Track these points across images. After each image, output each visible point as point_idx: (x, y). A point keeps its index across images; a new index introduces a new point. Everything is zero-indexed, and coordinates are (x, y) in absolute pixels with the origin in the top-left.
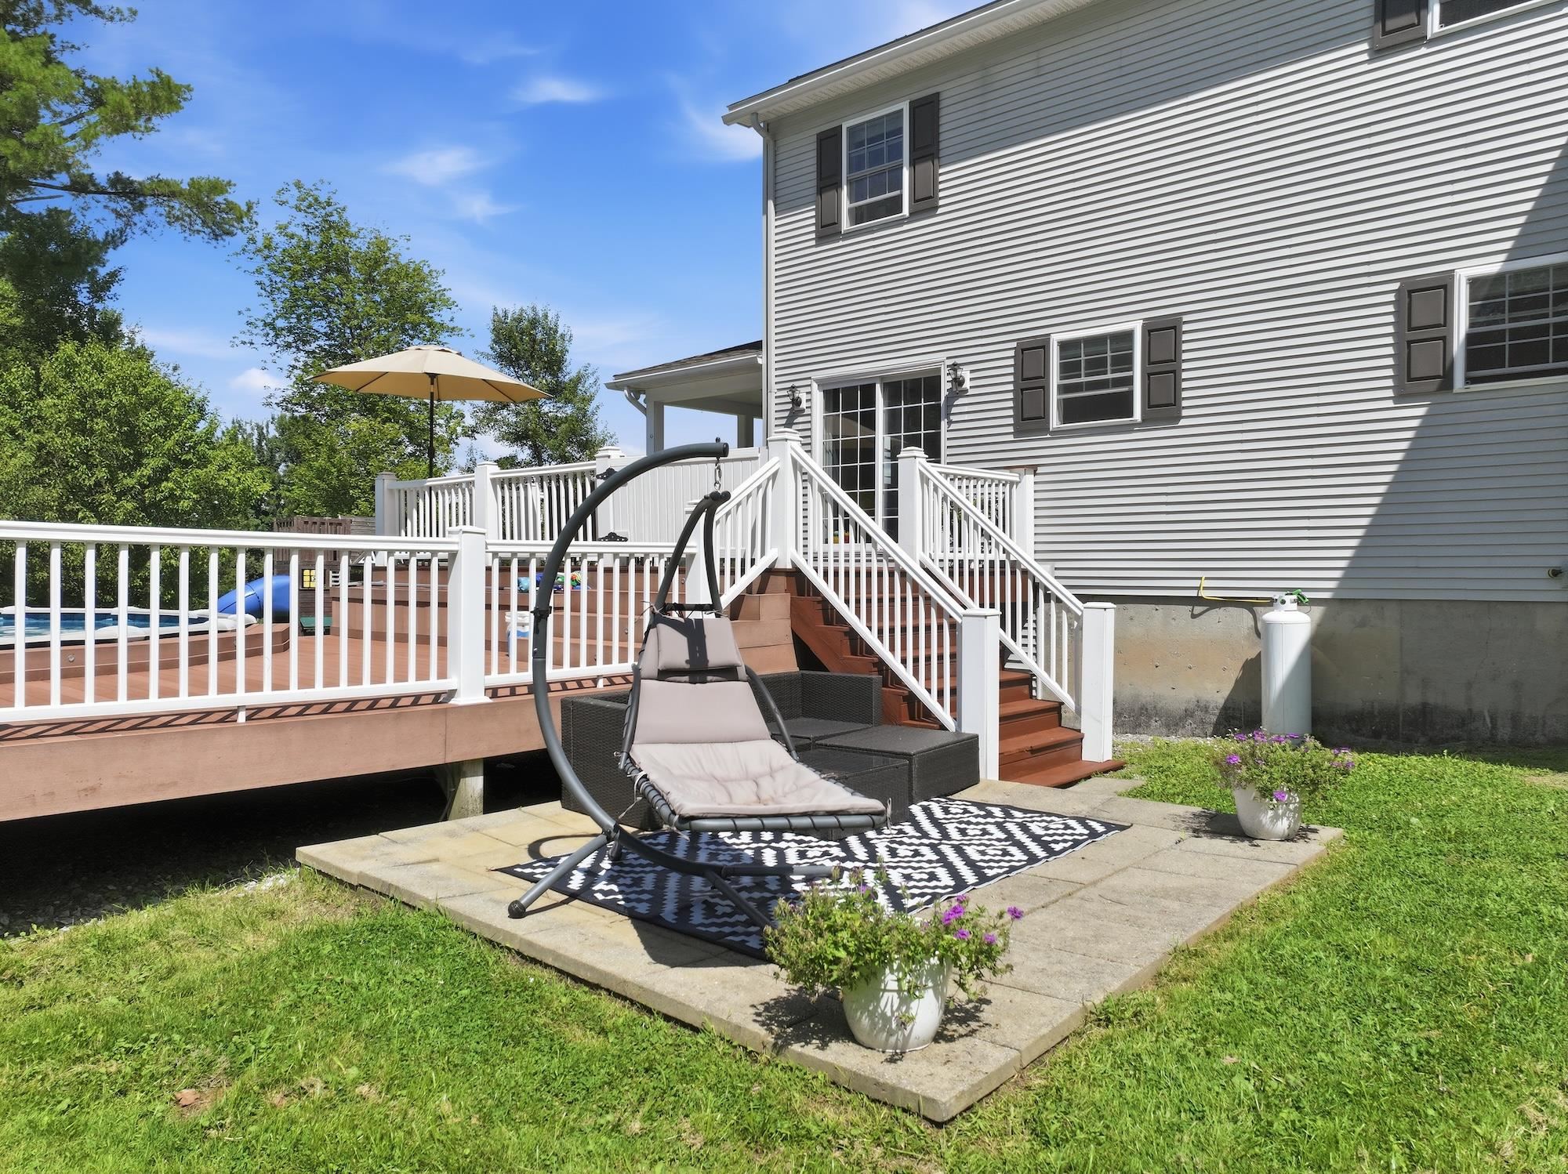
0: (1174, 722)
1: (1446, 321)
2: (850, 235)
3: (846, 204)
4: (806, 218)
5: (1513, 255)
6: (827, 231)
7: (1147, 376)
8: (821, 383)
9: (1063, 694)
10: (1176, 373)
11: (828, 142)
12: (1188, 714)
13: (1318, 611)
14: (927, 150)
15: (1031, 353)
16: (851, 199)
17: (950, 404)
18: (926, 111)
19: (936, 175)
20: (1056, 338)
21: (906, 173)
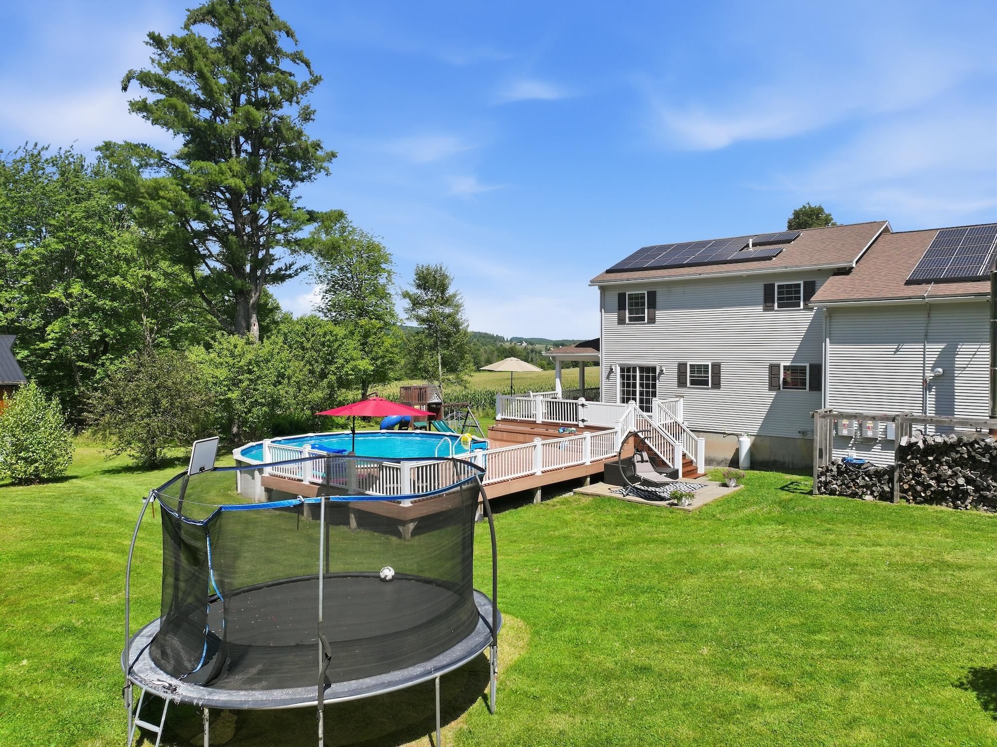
0: (719, 463)
1: (779, 374)
2: (628, 324)
3: (627, 315)
4: (614, 316)
5: (792, 362)
6: (621, 321)
7: (712, 377)
8: (619, 365)
9: (693, 458)
10: (719, 377)
11: (622, 297)
12: (722, 461)
13: (753, 438)
14: (653, 305)
15: (682, 367)
16: (630, 313)
17: (659, 377)
18: (652, 296)
19: (655, 313)
20: (689, 363)
21: (646, 310)
